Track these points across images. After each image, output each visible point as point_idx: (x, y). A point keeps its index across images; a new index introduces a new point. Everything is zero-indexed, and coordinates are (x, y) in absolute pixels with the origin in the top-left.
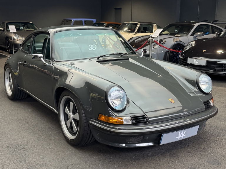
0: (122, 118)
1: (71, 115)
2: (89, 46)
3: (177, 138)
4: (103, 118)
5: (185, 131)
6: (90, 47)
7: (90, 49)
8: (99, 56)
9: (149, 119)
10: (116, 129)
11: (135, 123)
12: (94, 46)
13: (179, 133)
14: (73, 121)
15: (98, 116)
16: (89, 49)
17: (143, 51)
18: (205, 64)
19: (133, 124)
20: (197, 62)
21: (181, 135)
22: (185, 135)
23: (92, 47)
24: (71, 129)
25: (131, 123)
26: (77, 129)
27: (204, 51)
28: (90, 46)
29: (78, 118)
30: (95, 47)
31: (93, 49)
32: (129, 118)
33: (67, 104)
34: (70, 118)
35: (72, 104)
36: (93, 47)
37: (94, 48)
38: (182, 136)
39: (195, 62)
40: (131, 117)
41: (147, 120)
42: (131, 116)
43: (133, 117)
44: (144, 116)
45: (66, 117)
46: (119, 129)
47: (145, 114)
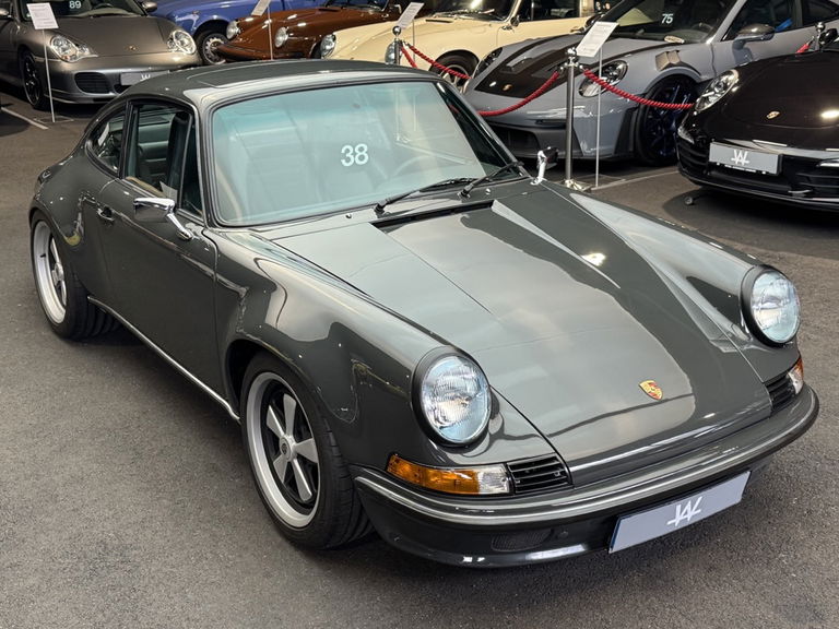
0: (475, 470)
1: (289, 439)
2: (343, 151)
3: (669, 523)
4: (405, 469)
5: (699, 498)
6: (348, 155)
7: (348, 160)
9: (572, 469)
10: (453, 511)
12: (361, 149)
13: (679, 507)
14: (296, 462)
15: (389, 459)
16: (343, 161)
17: (543, 156)
18: (774, 171)
19: (515, 492)
20: (743, 161)
21: (686, 513)
22: (699, 511)
23: (354, 154)
24: (289, 486)
25: (505, 489)
26: (314, 495)
27: (773, 115)
28: (348, 151)
29: (314, 457)
30: (364, 153)
31: (358, 162)
32: (499, 470)
33: (273, 396)
34: (285, 452)
35: (290, 403)
36: (360, 154)
37: (362, 158)
38: (689, 517)
39: (737, 160)
40: (506, 466)
41: (563, 473)
42: (505, 463)
43: (513, 467)
44: (554, 459)
45: (272, 444)
46: (463, 512)
47: (556, 451)
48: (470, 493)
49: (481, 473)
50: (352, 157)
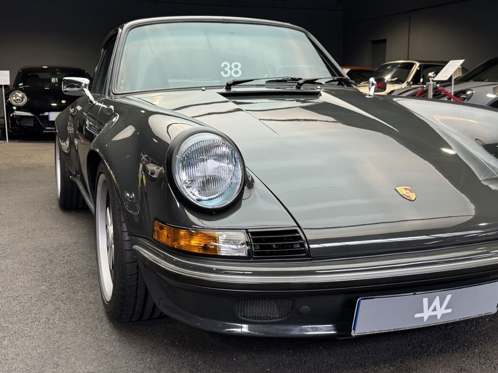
1: (110, 229)
2: (222, 65)
3: (417, 316)
5: (449, 295)
6: (226, 69)
7: (226, 73)
8: (230, 81)
10: (210, 271)
11: (256, 253)
12: (236, 66)
13: (425, 301)
14: (113, 248)
15: (153, 226)
16: (222, 73)
17: (375, 82)
21: (435, 309)
22: (450, 311)
23: (231, 69)
28: (226, 66)
30: (238, 69)
31: (234, 75)
36: (235, 69)
37: (236, 72)
38: (438, 314)
40: (247, 233)
41: (302, 245)
42: (246, 230)
43: (253, 234)
44: (295, 231)
46: (218, 272)
47: (299, 226)
48: (209, 254)
49: (222, 236)
50: (229, 71)
